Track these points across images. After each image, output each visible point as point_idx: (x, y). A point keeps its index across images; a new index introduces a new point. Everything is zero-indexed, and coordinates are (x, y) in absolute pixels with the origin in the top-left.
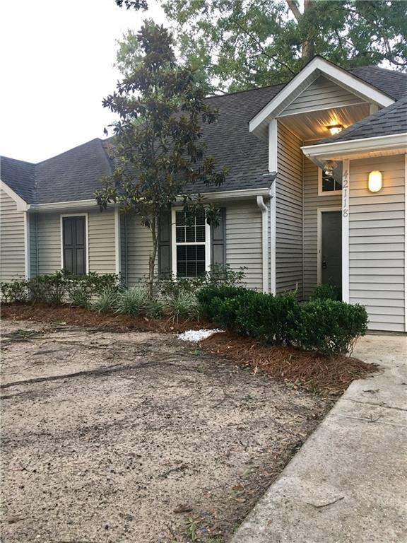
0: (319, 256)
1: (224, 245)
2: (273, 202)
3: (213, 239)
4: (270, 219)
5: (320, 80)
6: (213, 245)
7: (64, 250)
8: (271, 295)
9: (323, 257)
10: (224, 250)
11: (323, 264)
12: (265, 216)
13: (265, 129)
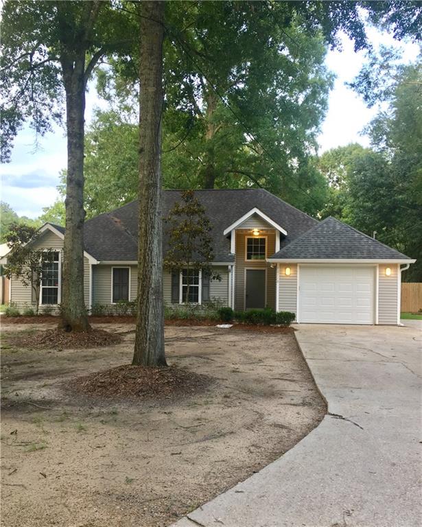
0: (245, 291)
1: (209, 287)
2: (234, 267)
3: (202, 284)
4: (232, 276)
5: (255, 215)
6: (203, 286)
7: (114, 286)
8: (231, 309)
9: (247, 292)
10: (209, 289)
11: (247, 295)
12: (230, 274)
13: (229, 236)
